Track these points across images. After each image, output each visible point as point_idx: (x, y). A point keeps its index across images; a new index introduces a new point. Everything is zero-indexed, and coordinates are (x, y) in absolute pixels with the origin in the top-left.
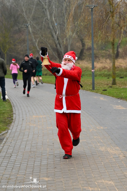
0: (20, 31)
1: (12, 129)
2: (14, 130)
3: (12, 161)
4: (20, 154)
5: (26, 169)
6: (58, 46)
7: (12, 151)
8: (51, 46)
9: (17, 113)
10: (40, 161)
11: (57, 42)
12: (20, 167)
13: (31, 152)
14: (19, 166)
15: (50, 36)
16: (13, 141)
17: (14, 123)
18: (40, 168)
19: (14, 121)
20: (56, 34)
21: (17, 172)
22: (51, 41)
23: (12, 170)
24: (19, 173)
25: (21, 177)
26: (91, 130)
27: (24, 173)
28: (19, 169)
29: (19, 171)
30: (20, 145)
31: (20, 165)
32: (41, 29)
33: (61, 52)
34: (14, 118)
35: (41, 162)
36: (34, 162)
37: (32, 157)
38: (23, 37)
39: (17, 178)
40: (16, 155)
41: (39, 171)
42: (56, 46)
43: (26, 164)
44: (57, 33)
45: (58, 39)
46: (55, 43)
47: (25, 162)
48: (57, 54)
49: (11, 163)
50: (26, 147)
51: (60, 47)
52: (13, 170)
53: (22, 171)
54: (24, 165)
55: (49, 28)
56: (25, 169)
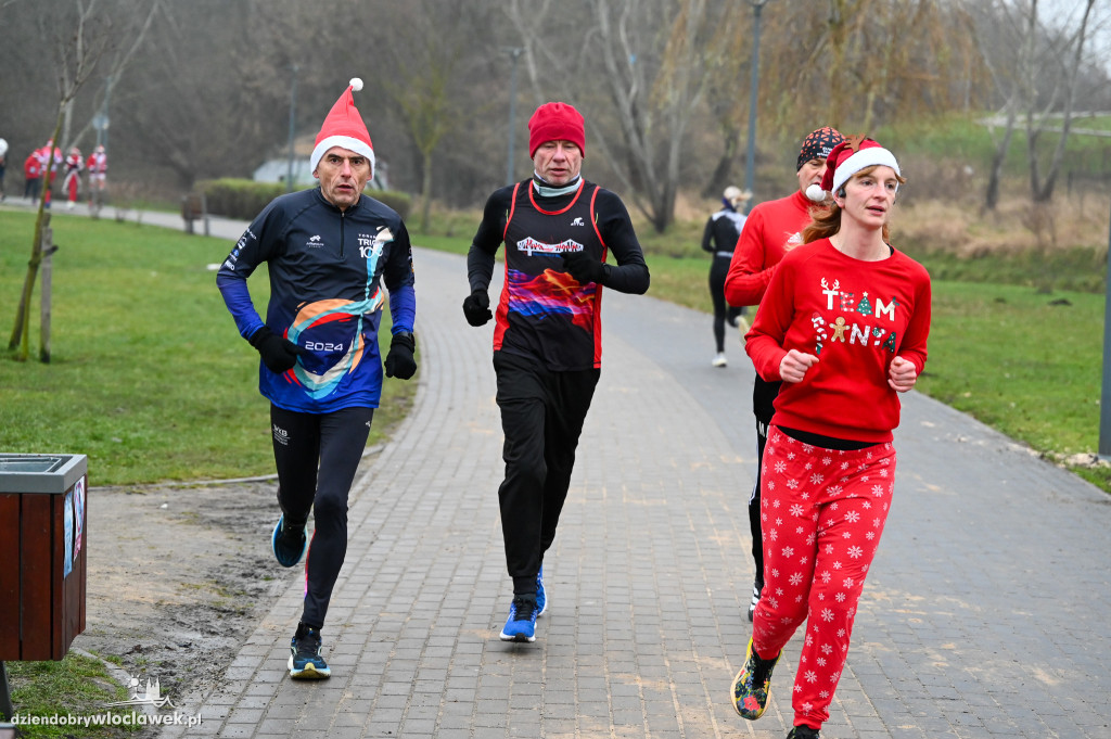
0: (493, 72)
1: (400, 442)
2: (407, 446)
3: (374, 558)
4: (407, 536)
5: (419, 593)
6: (634, 138)
7: (381, 521)
8: (606, 140)
9: (433, 383)
10: (477, 566)
11: (630, 123)
12: (397, 583)
13: (450, 531)
14: (396, 578)
15: (607, 99)
16: (393, 485)
17: (415, 418)
18: (472, 593)
19: (414, 410)
20: (628, 90)
21: (382, 602)
22: (606, 120)
23: (365, 593)
24: (389, 607)
25: (393, 621)
26: (698, 465)
27: (407, 608)
28: (393, 591)
29: (389, 598)
30: (418, 503)
31: (402, 575)
32: (573, 69)
33: (643, 164)
34: (417, 401)
35: (480, 570)
36: (455, 570)
37: (452, 549)
38: (503, 96)
39: (377, 623)
40: (394, 537)
41: (464, 604)
42: (627, 137)
43: (423, 576)
44: (634, 90)
45: (635, 113)
46: (623, 127)
47: (421, 566)
48: (626, 169)
49: (370, 565)
50: (436, 510)
51: (641, 142)
52: (370, 593)
53: (404, 600)
54: (414, 576)
55: (603, 68)
56: (416, 592)
